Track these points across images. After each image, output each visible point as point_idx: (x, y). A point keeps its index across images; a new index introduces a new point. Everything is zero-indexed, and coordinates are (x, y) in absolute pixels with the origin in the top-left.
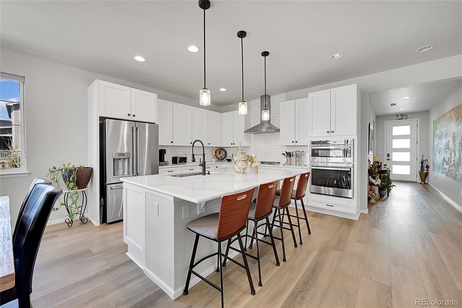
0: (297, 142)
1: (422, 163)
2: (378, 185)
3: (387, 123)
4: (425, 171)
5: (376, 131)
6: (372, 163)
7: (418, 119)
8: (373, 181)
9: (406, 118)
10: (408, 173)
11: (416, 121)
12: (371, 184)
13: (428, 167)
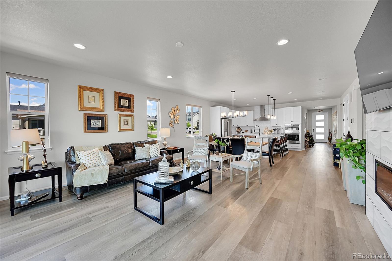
0: (278, 125)
1: (329, 133)
2: (308, 141)
3: (313, 114)
4: (330, 137)
5: (308, 119)
6: (306, 133)
7: (328, 112)
8: (306, 140)
9: (322, 112)
10: (323, 138)
11: (327, 113)
12: (305, 141)
13: (331, 135)
